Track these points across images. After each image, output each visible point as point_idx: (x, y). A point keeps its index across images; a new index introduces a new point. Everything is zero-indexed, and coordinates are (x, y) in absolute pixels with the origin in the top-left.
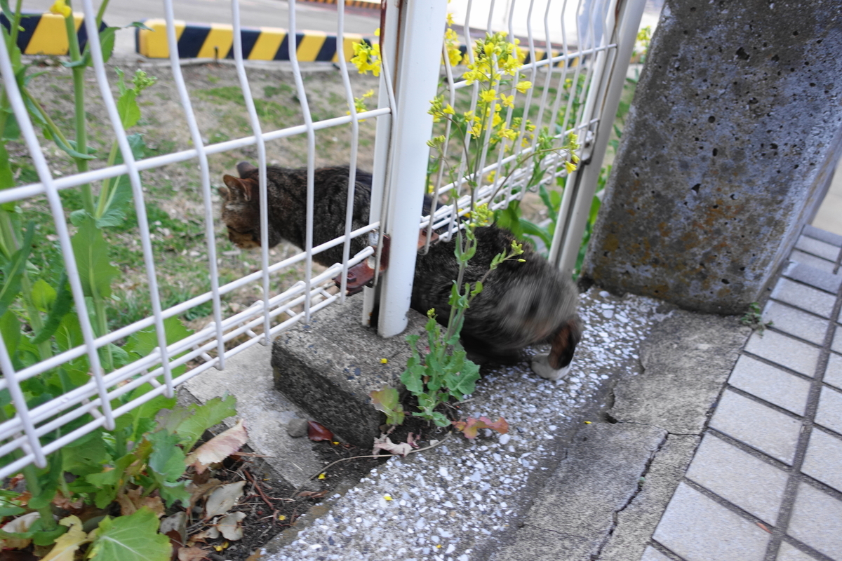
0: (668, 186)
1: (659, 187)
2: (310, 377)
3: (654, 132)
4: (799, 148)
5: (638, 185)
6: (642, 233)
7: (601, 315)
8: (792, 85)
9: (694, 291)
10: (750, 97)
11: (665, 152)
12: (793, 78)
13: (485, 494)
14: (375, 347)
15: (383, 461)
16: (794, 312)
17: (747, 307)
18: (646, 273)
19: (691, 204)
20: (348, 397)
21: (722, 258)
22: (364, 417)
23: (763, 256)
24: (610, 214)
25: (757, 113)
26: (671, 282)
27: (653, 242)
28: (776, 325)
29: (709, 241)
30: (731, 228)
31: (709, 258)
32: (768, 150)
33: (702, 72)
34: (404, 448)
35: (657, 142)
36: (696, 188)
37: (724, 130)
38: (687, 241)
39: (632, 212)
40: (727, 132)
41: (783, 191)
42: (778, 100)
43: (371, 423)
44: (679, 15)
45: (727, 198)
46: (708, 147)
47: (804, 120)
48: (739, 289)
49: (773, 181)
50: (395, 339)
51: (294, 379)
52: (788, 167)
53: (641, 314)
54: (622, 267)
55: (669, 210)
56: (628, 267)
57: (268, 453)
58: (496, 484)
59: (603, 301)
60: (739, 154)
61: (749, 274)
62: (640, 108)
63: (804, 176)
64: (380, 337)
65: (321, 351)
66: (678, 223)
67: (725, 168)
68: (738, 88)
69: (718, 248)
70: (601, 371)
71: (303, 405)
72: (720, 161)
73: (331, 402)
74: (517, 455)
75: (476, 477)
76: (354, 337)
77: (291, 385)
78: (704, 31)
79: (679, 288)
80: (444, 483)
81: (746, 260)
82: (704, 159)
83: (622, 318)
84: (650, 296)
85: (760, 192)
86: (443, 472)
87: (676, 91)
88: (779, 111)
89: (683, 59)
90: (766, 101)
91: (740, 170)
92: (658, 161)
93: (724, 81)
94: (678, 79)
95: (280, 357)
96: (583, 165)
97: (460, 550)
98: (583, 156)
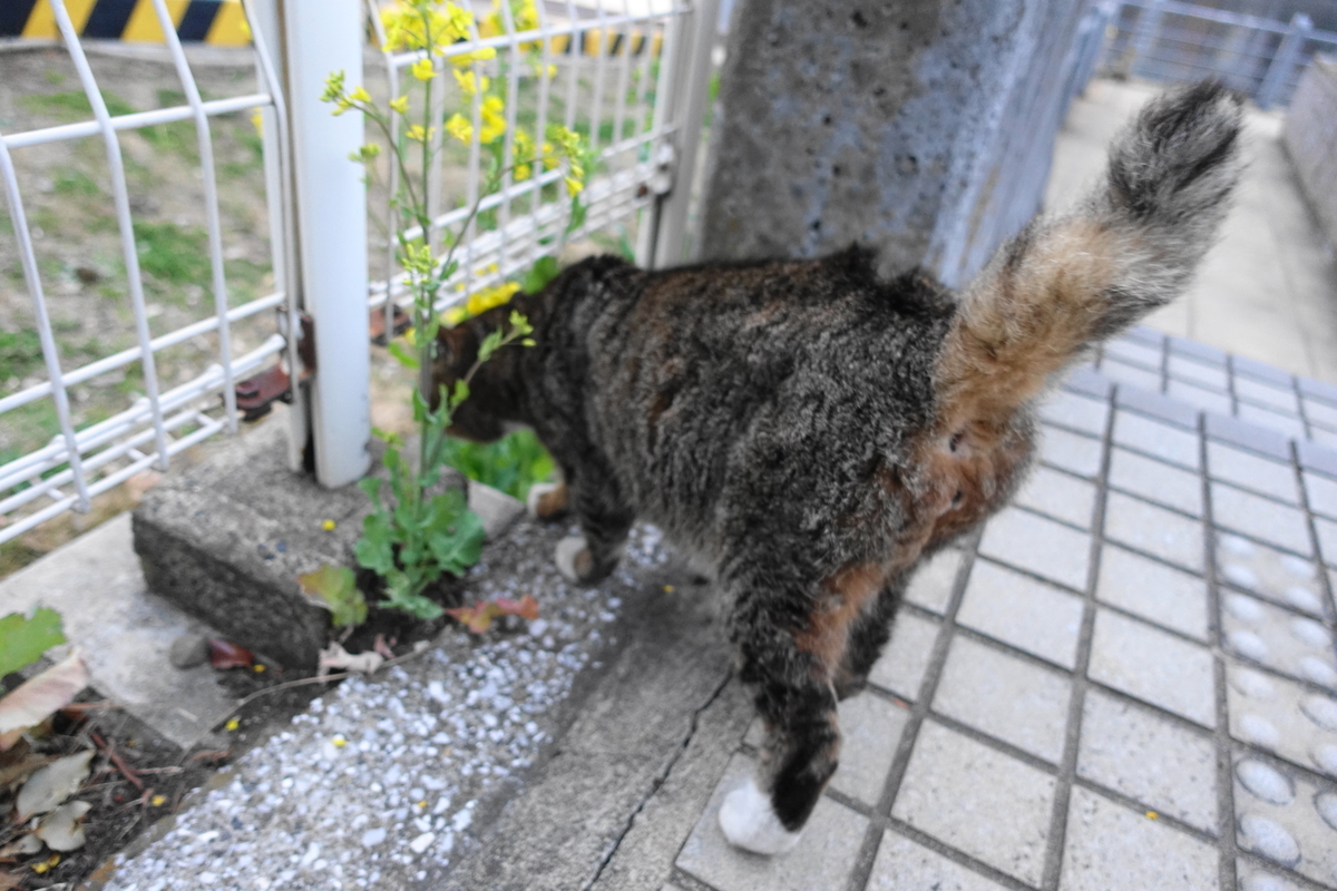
0: (777, 225)
1: (765, 226)
2: (202, 564)
3: (750, 144)
4: (944, 161)
8: (929, 66)
10: (876, 85)
11: (769, 172)
12: (928, 56)
13: (502, 715)
14: (313, 504)
15: (334, 685)
20: (266, 590)
22: (297, 619)
25: (887, 110)
32: (906, 165)
33: (808, 49)
34: (370, 660)
35: (756, 158)
36: (817, 226)
37: (845, 136)
40: (849, 140)
41: (929, 223)
42: (913, 90)
43: (311, 628)
46: (827, 163)
47: (947, 118)
49: (916, 211)
50: (347, 490)
51: (176, 571)
52: (932, 190)
57: (134, 700)
60: (868, 173)
62: (728, 106)
63: (956, 201)
64: (322, 489)
65: (216, 520)
67: (852, 194)
68: (859, 71)
71: (198, 613)
72: (846, 183)
73: (244, 602)
74: (557, 649)
75: (489, 691)
76: (278, 493)
77: (173, 583)
80: (435, 707)
82: (822, 181)
85: (900, 228)
86: (436, 690)
87: (775, 78)
88: (915, 106)
89: (780, 29)
90: (895, 91)
91: (871, 197)
92: (760, 187)
93: (837, 62)
94: (776, 60)
95: (149, 535)
96: (661, 200)
97: (457, 804)
98: (660, 185)
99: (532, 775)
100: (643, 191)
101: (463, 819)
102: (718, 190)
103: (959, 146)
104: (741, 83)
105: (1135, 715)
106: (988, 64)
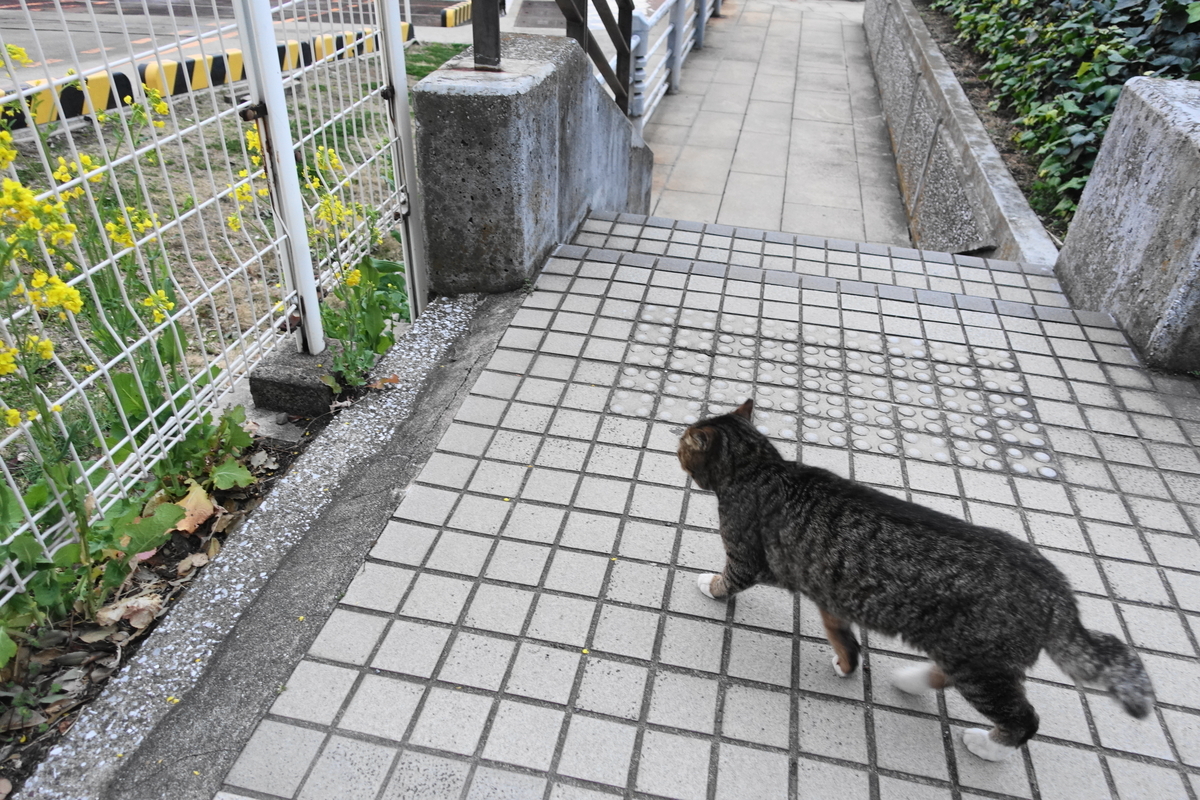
0: (456, 222)
1: (451, 223)
2: (280, 388)
3: (436, 193)
4: (510, 188)
5: (439, 225)
6: (452, 255)
7: (445, 313)
8: (494, 156)
9: (493, 281)
10: (477, 165)
11: (447, 202)
12: (493, 153)
13: (395, 409)
14: (312, 361)
15: (336, 414)
16: (553, 277)
17: (523, 282)
18: (464, 278)
19: (472, 230)
20: (308, 388)
21: (500, 258)
22: (319, 396)
23: (518, 250)
24: (431, 247)
25: (484, 173)
26: (479, 279)
27: (461, 257)
28: (541, 287)
29: (489, 248)
30: (497, 238)
31: (493, 259)
32: (497, 192)
33: (449, 155)
34: (348, 403)
35: (440, 198)
36: (471, 220)
37: (472, 185)
38: (478, 252)
39: (442, 243)
40: (473, 186)
41: (512, 213)
42: (491, 165)
43: (325, 398)
44: (424, 124)
45: (487, 222)
46: (468, 196)
47: (506, 174)
48: (514, 273)
49: (505, 208)
50: (321, 354)
51: (269, 395)
52: (509, 200)
53: (469, 305)
54: (450, 278)
55: (462, 236)
56: (453, 277)
57: (271, 435)
58: (399, 404)
59: (444, 303)
60: (484, 197)
61: (516, 263)
62: (423, 179)
63: (519, 202)
64: (312, 356)
65: (282, 372)
66: (470, 242)
67: (480, 206)
68: (470, 161)
69: (495, 252)
70: (448, 341)
71: (279, 409)
72: (477, 202)
73: (298, 398)
74: (408, 390)
75: (389, 404)
76: (298, 360)
77: (268, 400)
78: (441, 132)
79: (485, 282)
80: (373, 411)
81: (511, 255)
82: (468, 203)
83: (458, 310)
84: (472, 292)
85: (502, 216)
86: (371, 407)
87: (439, 167)
88: (493, 171)
89: (436, 149)
90: (485, 166)
91: (488, 206)
92: (445, 209)
93: (461, 158)
94: (438, 160)
95: (258, 384)
96: (405, 217)
97: (389, 429)
98: (404, 211)
99: (409, 419)
100: (397, 216)
101: (392, 432)
102: (429, 213)
103: (513, 183)
104: (426, 170)
105: (596, 364)
106: (514, 154)
